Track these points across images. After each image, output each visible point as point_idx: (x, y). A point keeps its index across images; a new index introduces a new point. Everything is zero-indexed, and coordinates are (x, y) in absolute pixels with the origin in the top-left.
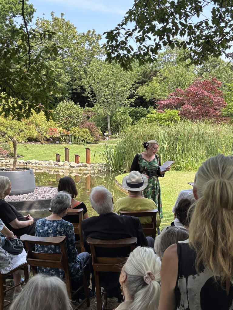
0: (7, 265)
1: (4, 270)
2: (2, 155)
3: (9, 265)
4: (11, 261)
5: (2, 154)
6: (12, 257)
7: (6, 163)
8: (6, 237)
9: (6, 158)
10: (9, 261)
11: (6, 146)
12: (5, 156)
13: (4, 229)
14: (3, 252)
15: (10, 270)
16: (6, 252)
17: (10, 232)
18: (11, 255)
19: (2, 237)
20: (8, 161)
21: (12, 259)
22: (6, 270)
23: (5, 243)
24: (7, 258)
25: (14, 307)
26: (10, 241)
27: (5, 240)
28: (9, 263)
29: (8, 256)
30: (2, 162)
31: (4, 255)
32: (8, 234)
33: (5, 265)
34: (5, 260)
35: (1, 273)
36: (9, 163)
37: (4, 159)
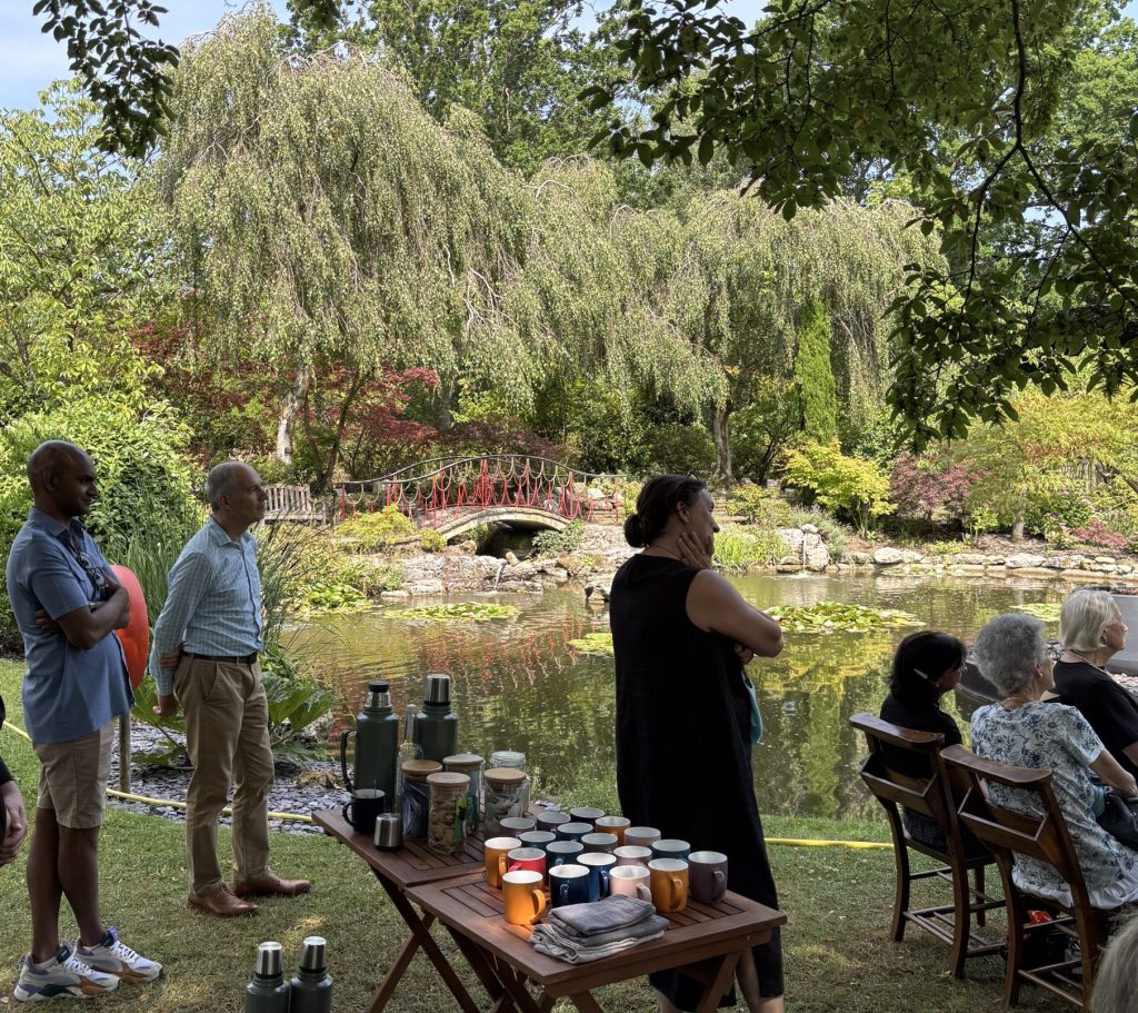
0: (1113, 880)
1: (1100, 893)
2: (1106, 550)
3: (1120, 883)
4: (1125, 871)
5: (1106, 546)
6: (1129, 856)
7: (1119, 574)
8: (1111, 789)
9: (1118, 560)
10: (1120, 871)
11: (1120, 521)
12: (1115, 551)
13: (1101, 757)
14: (1097, 835)
15: (1124, 899)
16: (1107, 837)
17: (1123, 773)
18: (1126, 852)
19: (1097, 785)
20: (1128, 569)
21: (1129, 865)
22: (1108, 897)
23: (1106, 805)
24: (1113, 859)
25: (1122, 948)
26: (1122, 803)
27: (1107, 797)
28: (1121, 877)
29: (1115, 850)
30: (1107, 572)
31: (1101, 845)
32: (1118, 778)
33: (1104, 878)
34: (1105, 863)
35: (1092, 902)
36: (1130, 576)
37: (1112, 560)
